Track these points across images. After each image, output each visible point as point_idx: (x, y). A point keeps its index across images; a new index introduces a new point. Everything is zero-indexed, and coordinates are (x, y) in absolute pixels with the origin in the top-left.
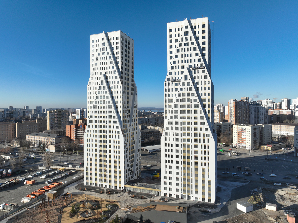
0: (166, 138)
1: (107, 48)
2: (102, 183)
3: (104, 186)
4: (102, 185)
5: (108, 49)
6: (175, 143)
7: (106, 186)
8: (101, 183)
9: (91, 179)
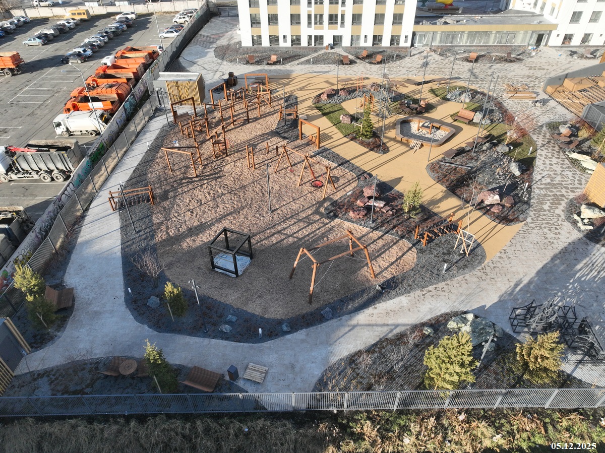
2: (322, 28)
3: (328, 40)
4: (319, 39)
7: (337, 40)
8: (314, 31)
9: (273, 19)
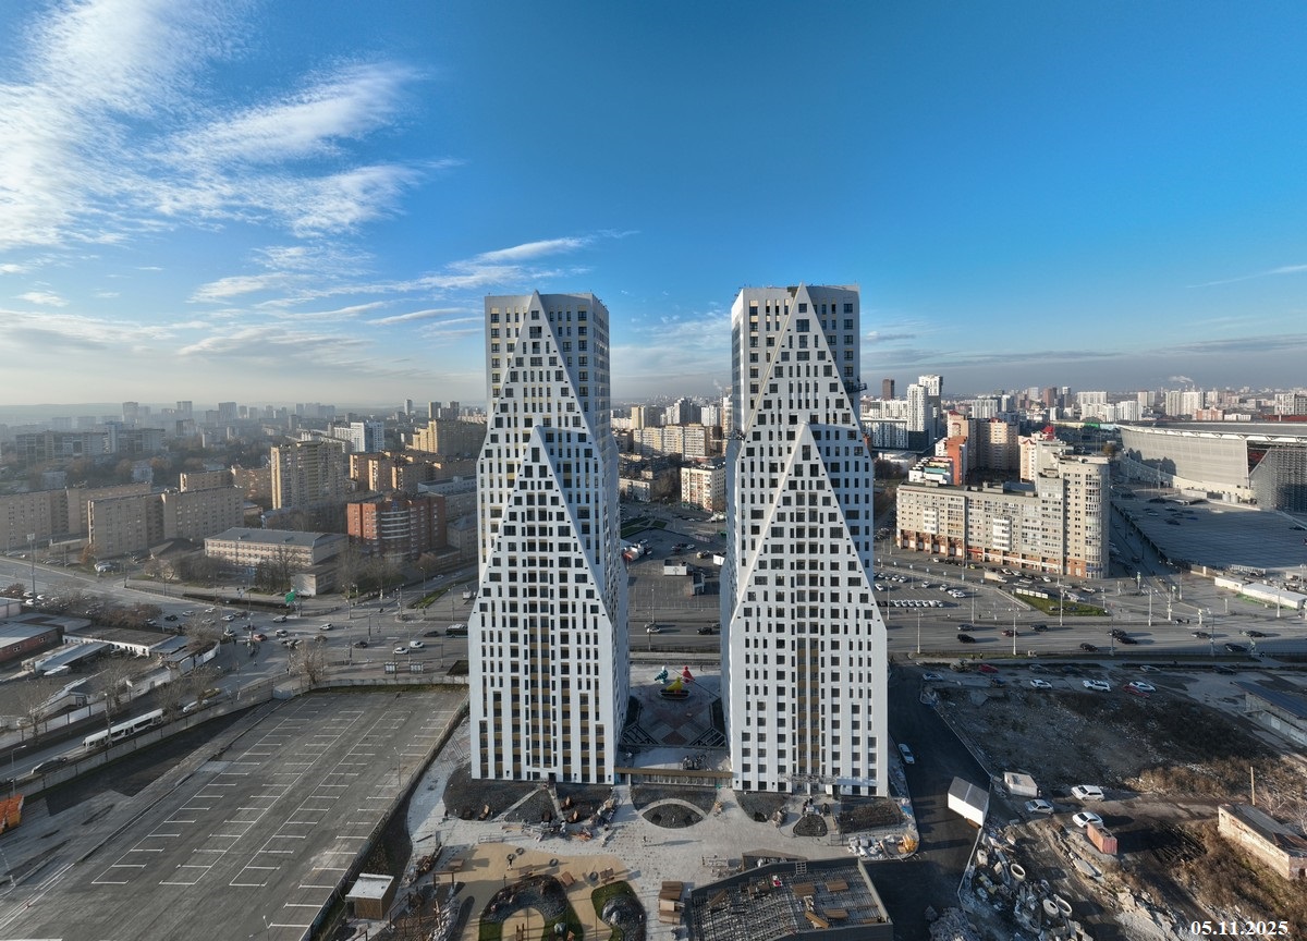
0: (747, 624)
1: (548, 343)
2: (539, 767)
4: (537, 775)
5: (551, 350)
6: (773, 637)
8: (533, 769)
